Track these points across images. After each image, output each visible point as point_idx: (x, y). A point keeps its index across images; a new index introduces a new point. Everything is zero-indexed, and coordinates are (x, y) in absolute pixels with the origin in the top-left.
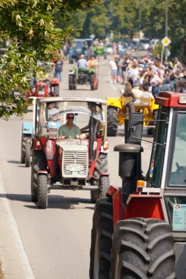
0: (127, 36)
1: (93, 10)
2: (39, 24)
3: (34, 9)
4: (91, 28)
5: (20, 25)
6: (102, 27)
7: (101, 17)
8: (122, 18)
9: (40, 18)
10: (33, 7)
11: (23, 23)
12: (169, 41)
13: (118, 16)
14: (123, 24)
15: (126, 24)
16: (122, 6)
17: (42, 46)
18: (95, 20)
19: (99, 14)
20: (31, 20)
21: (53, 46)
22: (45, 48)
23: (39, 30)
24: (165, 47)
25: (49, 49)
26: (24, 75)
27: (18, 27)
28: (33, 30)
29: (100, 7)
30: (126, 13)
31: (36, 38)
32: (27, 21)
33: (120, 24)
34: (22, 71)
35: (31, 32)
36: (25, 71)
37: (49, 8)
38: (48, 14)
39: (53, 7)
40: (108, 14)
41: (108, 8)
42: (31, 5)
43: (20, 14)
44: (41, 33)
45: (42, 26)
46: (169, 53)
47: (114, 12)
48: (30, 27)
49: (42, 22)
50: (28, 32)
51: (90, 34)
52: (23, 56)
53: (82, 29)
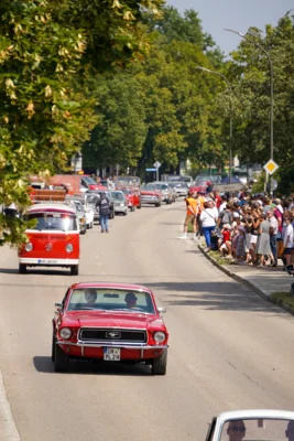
0: (213, 167)
1: (159, 124)
2: (44, 94)
3: (36, 71)
4: (156, 152)
5: (13, 96)
6: (173, 150)
7: (170, 134)
8: (204, 137)
9: (44, 85)
10: (33, 68)
11: (17, 93)
12: (276, 167)
13: (199, 133)
14: (206, 147)
15: (212, 147)
16: (204, 118)
17: (48, 130)
18: (161, 139)
19: (167, 130)
20: (30, 88)
21: (66, 130)
22: (53, 133)
23: (44, 104)
24: (270, 176)
25: (58, 134)
26: (19, 177)
27: (9, 100)
28: (35, 103)
29: (168, 119)
30: (211, 128)
31: (38, 118)
32: (24, 90)
33: (201, 145)
34: (15, 170)
35: (31, 107)
36: (21, 170)
37: (59, 68)
38: (57, 79)
39: (65, 67)
40: (183, 130)
41: (182, 121)
42: (30, 64)
43: (13, 78)
44: (46, 110)
45: (47, 98)
46: (275, 185)
47: (191, 127)
48: (28, 99)
49: (48, 91)
50: (26, 106)
51: (154, 162)
52: (17, 146)
53: (140, 154)
